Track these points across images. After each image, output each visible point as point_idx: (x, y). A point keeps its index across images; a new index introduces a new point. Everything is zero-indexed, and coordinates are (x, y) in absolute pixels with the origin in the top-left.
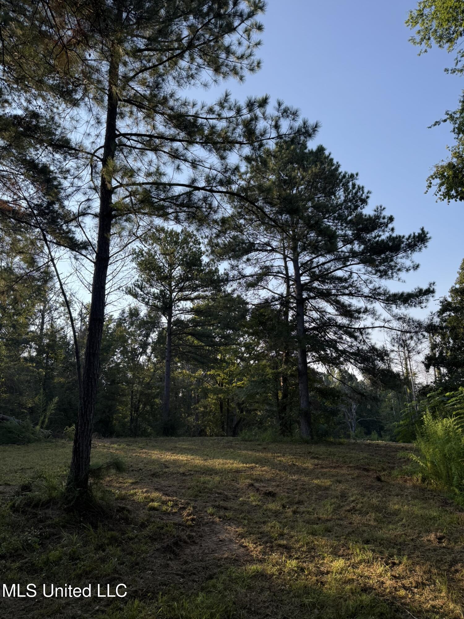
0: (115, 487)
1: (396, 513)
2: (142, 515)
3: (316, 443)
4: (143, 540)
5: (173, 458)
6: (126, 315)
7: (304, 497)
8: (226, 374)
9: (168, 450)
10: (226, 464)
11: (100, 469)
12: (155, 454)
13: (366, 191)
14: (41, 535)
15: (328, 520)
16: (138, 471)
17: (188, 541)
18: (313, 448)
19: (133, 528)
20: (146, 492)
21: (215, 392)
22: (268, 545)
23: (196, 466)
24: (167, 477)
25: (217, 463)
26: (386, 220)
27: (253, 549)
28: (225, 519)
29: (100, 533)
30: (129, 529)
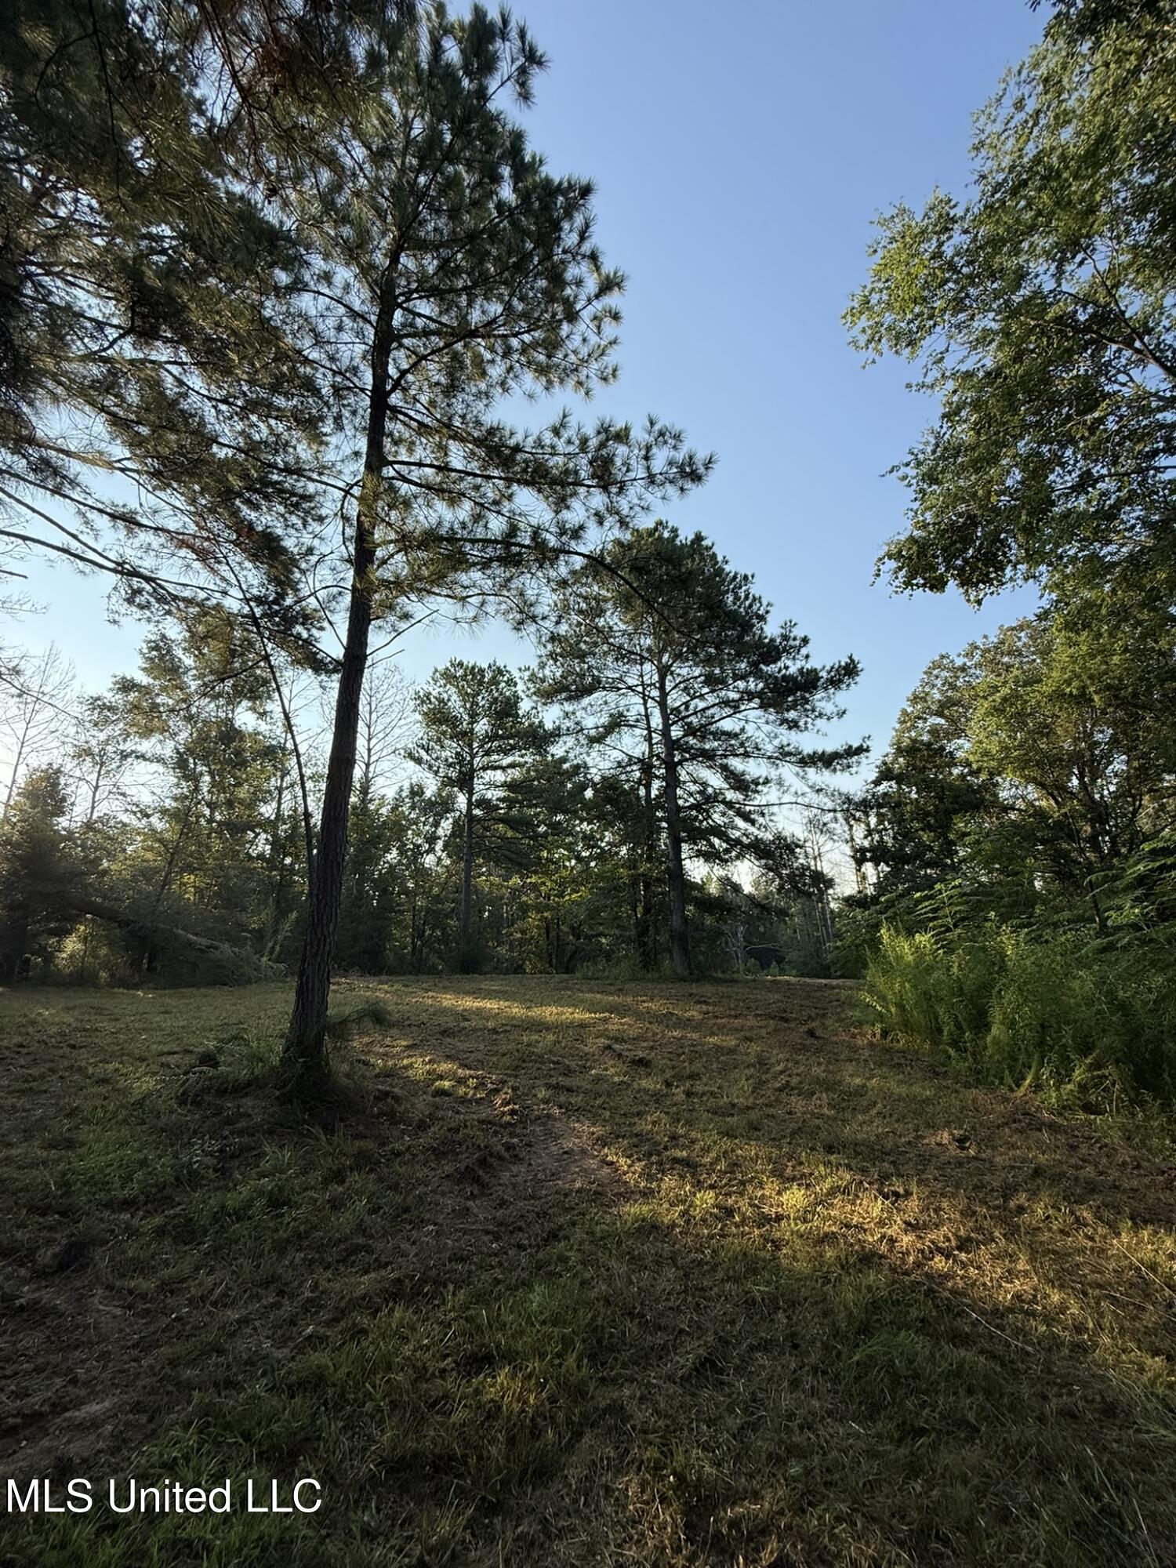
0: (377, 1054)
1: (860, 1092)
2: (420, 1106)
3: (698, 981)
4: (421, 1157)
5: (476, 1004)
6: (404, 794)
7: (697, 1066)
8: (555, 882)
9: (468, 993)
10: (563, 1013)
11: (344, 1022)
12: (448, 1000)
13: (765, 603)
14: (221, 1151)
15: (748, 1108)
16: (419, 1026)
17: (506, 1155)
18: (694, 988)
19: (403, 1132)
20: (430, 1062)
21: (539, 909)
22: (654, 1159)
23: (513, 1018)
24: (467, 1035)
25: (549, 1012)
26: (797, 643)
27: (626, 1168)
28: (569, 1109)
29: (339, 1145)
30: (395, 1133)
